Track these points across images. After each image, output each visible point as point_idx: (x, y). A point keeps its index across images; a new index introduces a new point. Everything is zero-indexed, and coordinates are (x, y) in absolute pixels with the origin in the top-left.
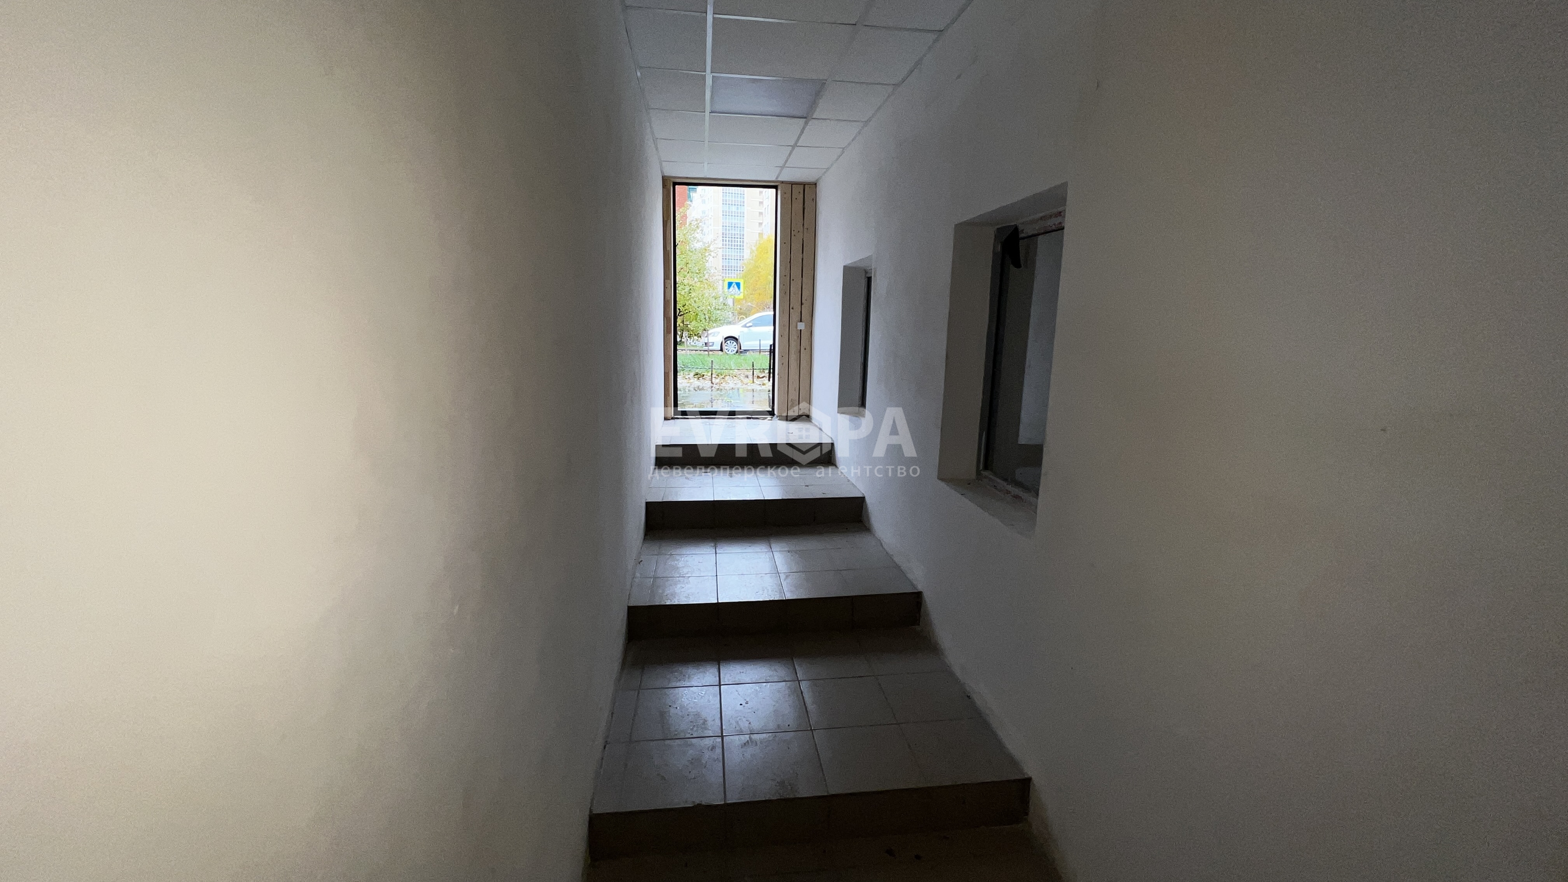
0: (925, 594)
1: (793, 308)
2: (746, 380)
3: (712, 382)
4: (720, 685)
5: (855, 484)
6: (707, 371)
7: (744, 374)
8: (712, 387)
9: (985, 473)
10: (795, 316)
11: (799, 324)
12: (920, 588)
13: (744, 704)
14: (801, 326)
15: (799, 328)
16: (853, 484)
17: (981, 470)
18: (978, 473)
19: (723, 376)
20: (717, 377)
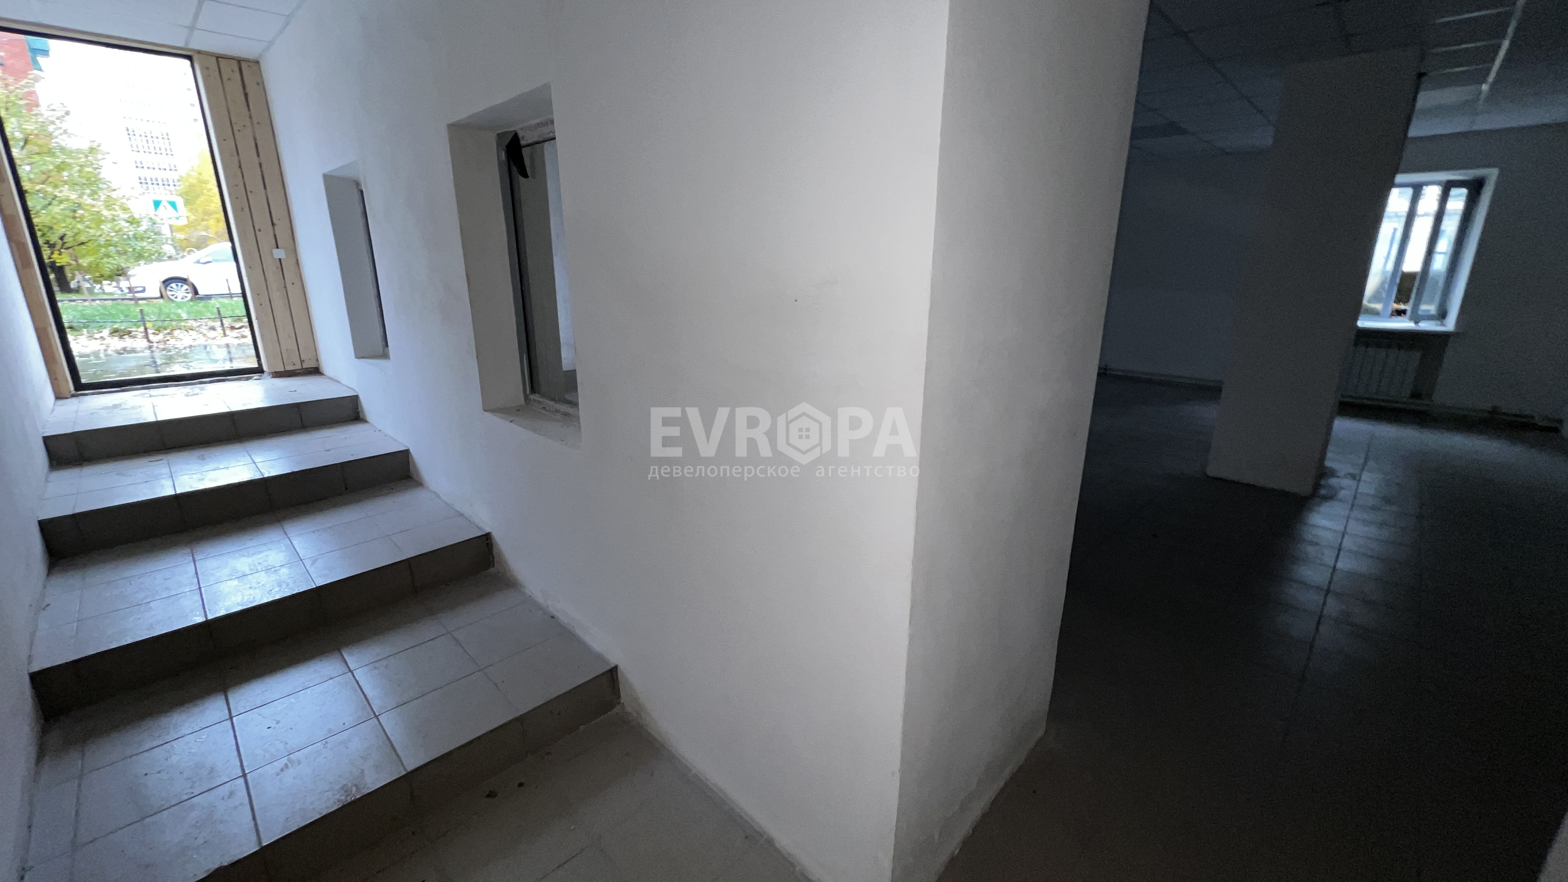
0: (493, 534)
1: (260, 230)
2: (212, 334)
3: (149, 341)
4: (231, 718)
5: (394, 437)
6: (135, 325)
7: (206, 326)
8: (150, 347)
9: (532, 397)
10: (266, 241)
11: (275, 251)
12: (488, 530)
13: (273, 725)
14: (279, 254)
15: (277, 256)
16: (392, 438)
17: (529, 395)
18: (526, 398)
19: (168, 331)
20: (157, 332)
